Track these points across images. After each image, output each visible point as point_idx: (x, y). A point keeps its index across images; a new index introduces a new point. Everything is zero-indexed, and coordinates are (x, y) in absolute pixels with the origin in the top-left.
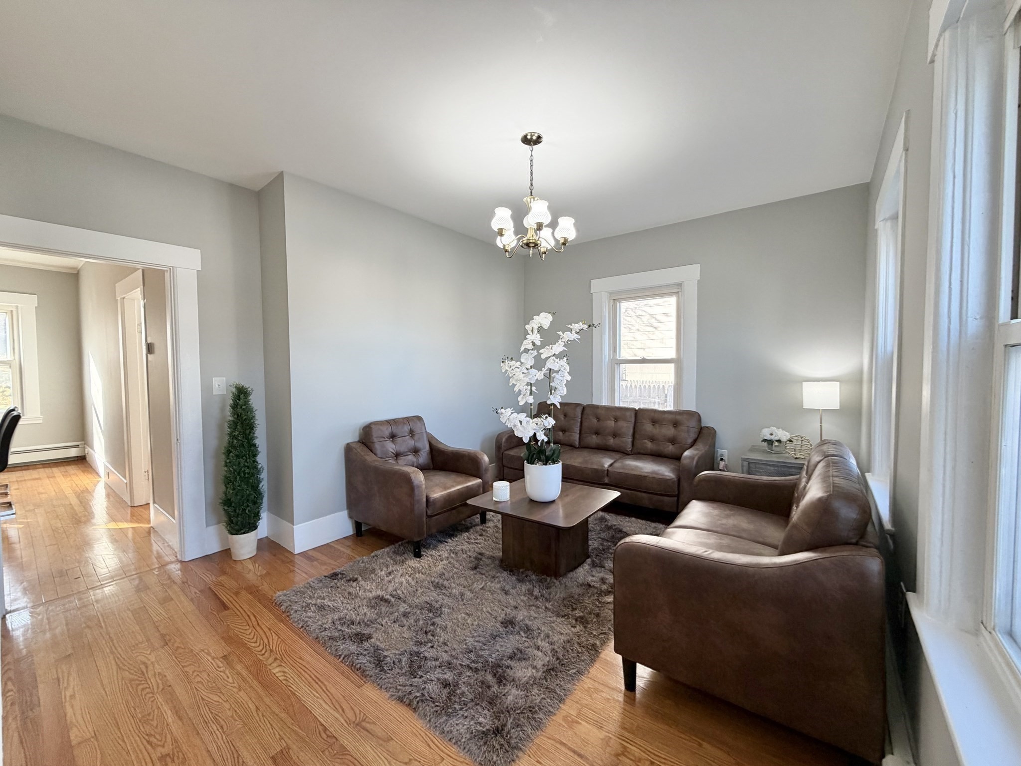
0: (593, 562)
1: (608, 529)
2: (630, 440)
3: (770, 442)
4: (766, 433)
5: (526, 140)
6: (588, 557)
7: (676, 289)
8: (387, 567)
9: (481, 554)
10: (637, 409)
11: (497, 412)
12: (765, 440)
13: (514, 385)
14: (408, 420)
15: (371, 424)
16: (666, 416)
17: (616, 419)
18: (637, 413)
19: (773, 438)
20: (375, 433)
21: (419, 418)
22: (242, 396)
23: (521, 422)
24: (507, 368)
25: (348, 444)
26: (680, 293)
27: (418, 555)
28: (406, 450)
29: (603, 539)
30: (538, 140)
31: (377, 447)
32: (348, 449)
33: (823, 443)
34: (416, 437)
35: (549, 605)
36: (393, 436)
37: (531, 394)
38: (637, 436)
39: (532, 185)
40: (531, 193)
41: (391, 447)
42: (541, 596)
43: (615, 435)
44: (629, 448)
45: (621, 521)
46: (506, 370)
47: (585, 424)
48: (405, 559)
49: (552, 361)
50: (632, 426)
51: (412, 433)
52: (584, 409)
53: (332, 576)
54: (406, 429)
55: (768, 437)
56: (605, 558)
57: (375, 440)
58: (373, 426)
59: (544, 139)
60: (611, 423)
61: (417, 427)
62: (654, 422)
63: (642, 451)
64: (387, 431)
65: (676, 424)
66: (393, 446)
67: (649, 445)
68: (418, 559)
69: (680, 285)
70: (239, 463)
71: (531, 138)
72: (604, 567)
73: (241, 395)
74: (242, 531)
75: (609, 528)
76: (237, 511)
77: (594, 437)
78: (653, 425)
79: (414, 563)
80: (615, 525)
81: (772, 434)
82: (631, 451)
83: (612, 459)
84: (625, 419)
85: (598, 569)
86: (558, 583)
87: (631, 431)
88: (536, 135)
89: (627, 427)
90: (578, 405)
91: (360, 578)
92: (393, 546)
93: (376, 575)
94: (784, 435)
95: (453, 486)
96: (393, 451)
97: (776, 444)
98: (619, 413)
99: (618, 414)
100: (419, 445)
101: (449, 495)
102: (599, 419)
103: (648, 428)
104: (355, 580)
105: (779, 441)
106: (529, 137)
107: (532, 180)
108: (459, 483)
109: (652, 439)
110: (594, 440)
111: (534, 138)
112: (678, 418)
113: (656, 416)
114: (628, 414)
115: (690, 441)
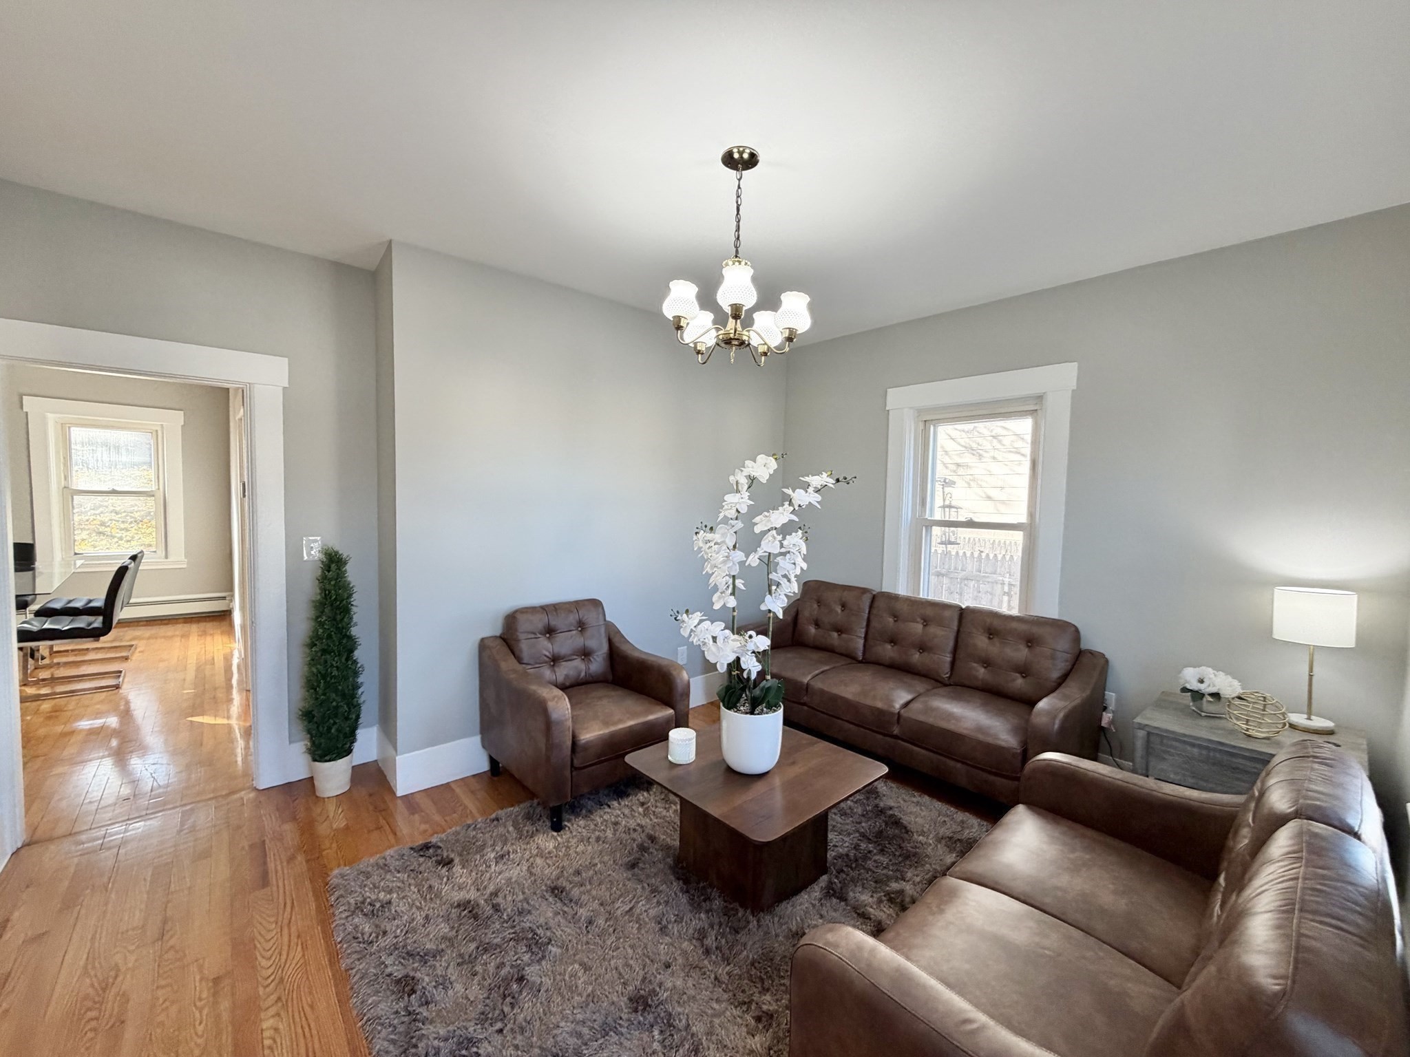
0: (830, 882)
1: (877, 816)
2: (948, 658)
3: (1197, 695)
4: (1190, 677)
5: (730, 160)
6: (825, 873)
7: (1033, 406)
8: (505, 843)
9: (652, 839)
10: (964, 607)
11: (675, 619)
12: (1185, 689)
13: (709, 575)
14: (578, 605)
15: (516, 611)
16: (1014, 625)
17: (926, 622)
18: (963, 614)
19: (1203, 687)
20: (524, 625)
21: (596, 604)
22: (333, 566)
23: (714, 639)
24: (701, 545)
25: (482, 640)
26: (1039, 412)
27: (557, 827)
28: (569, 652)
29: (863, 835)
30: (752, 161)
31: (525, 647)
32: (483, 645)
34: (588, 633)
35: (723, 971)
36: (550, 631)
37: (733, 594)
38: (961, 654)
39: (738, 238)
40: (737, 252)
41: (546, 647)
42: (717, 948)
43: (923, 648)
44: (945, 671)
45: (905, 801)
46: (700, 548)
47: (874, 624)
48: (537, 830)
49: (771, 538)
50: (952, 636)
51: (582, 626)
52: (874, 598)
53: (421, 849)
54: (573, 618)
55: (1194, 685)
56: (853, 880)
57: (522, 636)
58: (519, 616)
59: (762, 158)
60: (918, 628)
61: (590, 617)
62: (992, 633)
63: (967, 682)
64: (539, 622)
65: (1031, 642)
66: (550, 645)
67: (981, 672)
68: (555, 834)
69: (1040, 398)
70: (326, 662)
71: (741, 157)
72: (845, 900)
73: (333, 563)
74: (327, 758)
75: (880, 812)
76: (321, 729)
77: (889, 647)
78: (989, 638)
79: (547, 841)
80: (891, 808)
81: (1201, 681)
82: (949, 678)
83: (909, 692)
84: (940, 623)
85: (834, 900)
86: (755, 922)
87: (951, 644)
88: (748, 151)
89: (944, 637)
90: (864, 591)
91: (457, 861)
92: (527, 804)
93: (482, 856)
94: (1227, 685)
95: (620, 721)
96: (547, 654)
98: (931, 612)
99: (929, 612)
100: (592, 643)
101: (613, 735)
102: (896, 617)
103: (981, 642)
104: (448, 863)
105: (1216, 696)
106: (736, 156)
107: (738, 229)
108: (634, 715)
109: (987, 663)
110: (888, 651)
111: (746, 156)
112: (1036, 630)
113: (996, 623)
114: (947, 613)
115: (1055, 675)
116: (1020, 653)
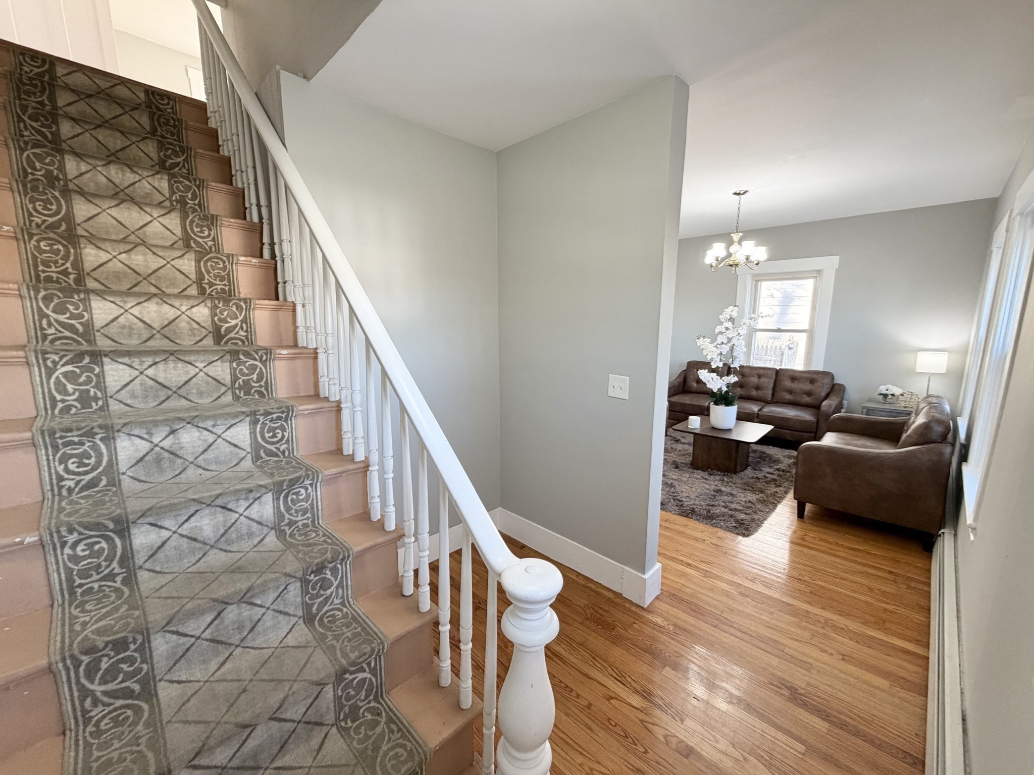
2: (770, 392)
3: (885, 396)
4: (883, 389)
7: (815, 274)
10: (778, 369)
12: (881, 394)
16: (805, 375)
17: (759, 376)
18: (778, 372)
19: (888, 392)
26: (818, 277)
33: (928, 396)
38: (777, 389)
43: (758, 388)
44: (769, 397)
50: (772, 381)
55: (884, 392)
62: (793, 379)
63: (781, 401)
65: (812, 381)
67: (788, 397)
69: (819, 271)
77: (739, 389)
78: (792, 381)
81: (887, 390)
82: (772, 400)
83: (759, 406)
84: (767, 377)
87: (772, 385)
89: (768, 383)
94: (897, 391)
97: (890, 397)
99: (762, 372)
102: (743, 376)
103: (788, 384)
105: (893, 395)
109: (791, 392)
112: (815, 376)
113: (796, 374)
114: (770, 372)
115: (823, 394)
116: (807, 387)
